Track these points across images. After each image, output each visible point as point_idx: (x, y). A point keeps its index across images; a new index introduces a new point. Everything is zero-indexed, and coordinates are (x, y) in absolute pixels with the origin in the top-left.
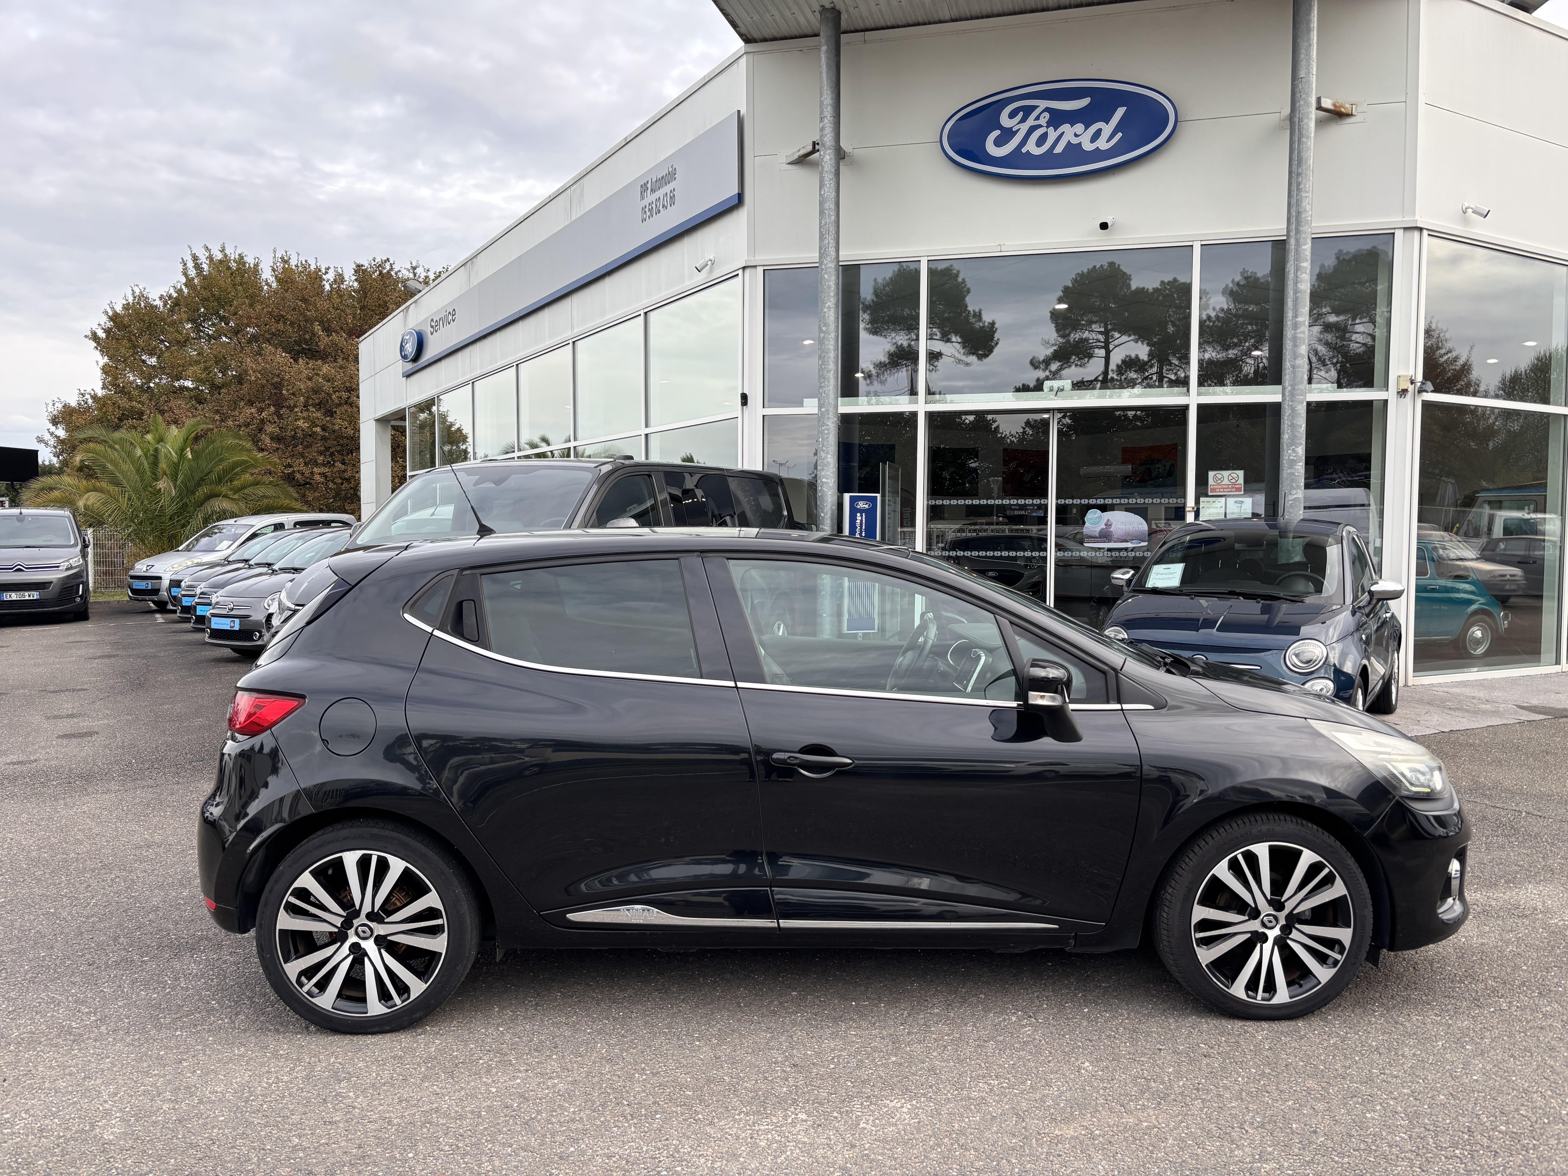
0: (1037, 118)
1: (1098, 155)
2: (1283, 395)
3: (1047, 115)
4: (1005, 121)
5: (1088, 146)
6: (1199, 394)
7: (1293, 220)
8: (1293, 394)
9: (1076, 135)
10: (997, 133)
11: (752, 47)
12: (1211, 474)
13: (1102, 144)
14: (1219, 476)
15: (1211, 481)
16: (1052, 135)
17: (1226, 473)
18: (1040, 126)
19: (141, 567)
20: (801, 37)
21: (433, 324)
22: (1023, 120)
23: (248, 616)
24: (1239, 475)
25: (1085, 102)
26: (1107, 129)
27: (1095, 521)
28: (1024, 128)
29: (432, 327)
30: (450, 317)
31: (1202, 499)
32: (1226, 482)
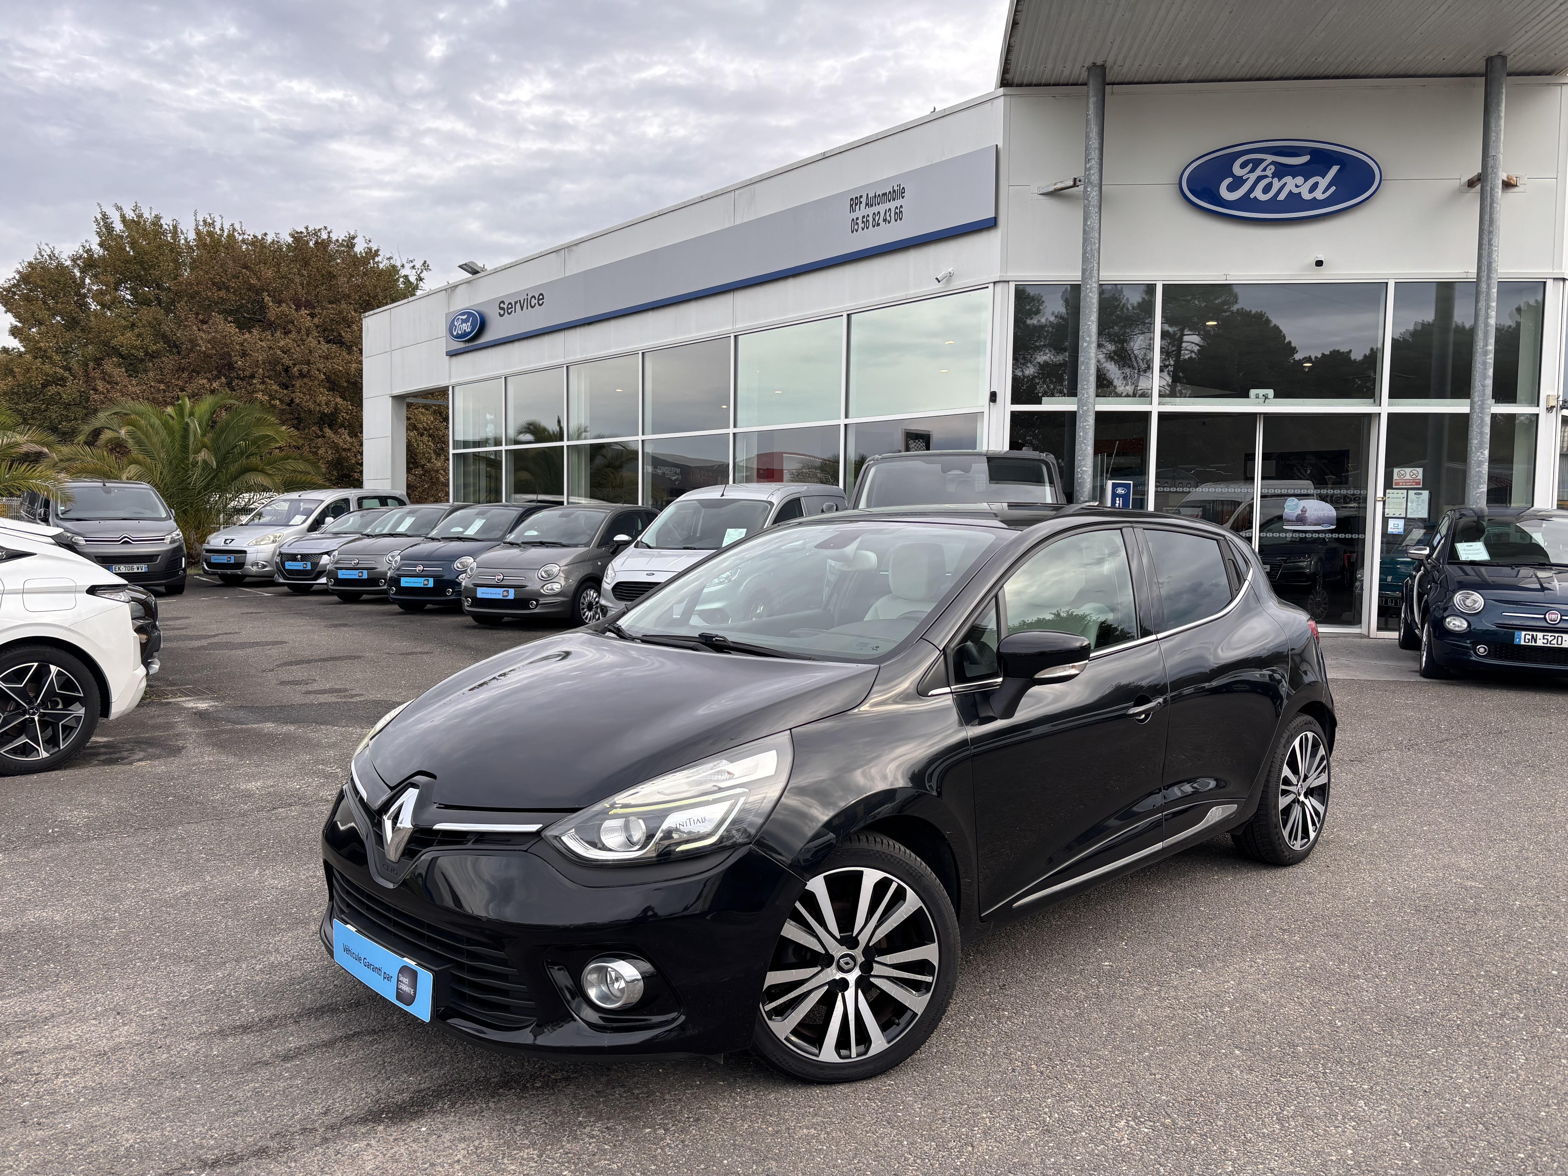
0: (1264, 170)
1: (1315, 204)
2: (1472, 408)
3: (1273, 167)
4: (1237, 170)
5: (1307, 196)
6: (1390, 405)
7: (1485, 268)
8: (1482, 408)
9: (1297, 186)
10: (1230, 180)
11: (1009, 90)
12: (1396, 470)
13: (1319, 195)
14: (1403, 472)
15: (1395, 477)
16: (1277, 185)
17: (1408, 470)
18: (1266, 177)
19: (216, 541)
20: (1054, 85)
21: (505, 306)
22: (1252, 171)
23: (524, 586)
24: (1419, 472)
25: (1305, 159)
26: (1323, 182)
27: (1292, 507)
28: (1253, 177)
29: (501, 308)
30: (534, 301)
31: (1388, 491)
32: (1408, 477)
